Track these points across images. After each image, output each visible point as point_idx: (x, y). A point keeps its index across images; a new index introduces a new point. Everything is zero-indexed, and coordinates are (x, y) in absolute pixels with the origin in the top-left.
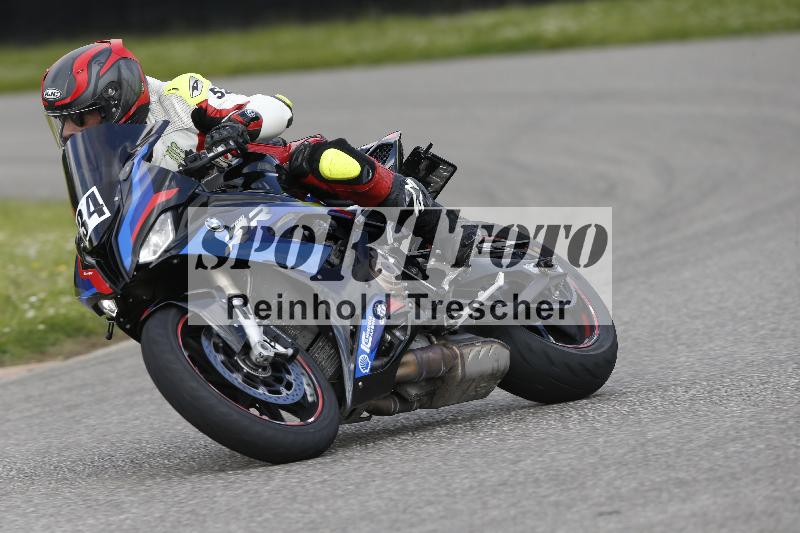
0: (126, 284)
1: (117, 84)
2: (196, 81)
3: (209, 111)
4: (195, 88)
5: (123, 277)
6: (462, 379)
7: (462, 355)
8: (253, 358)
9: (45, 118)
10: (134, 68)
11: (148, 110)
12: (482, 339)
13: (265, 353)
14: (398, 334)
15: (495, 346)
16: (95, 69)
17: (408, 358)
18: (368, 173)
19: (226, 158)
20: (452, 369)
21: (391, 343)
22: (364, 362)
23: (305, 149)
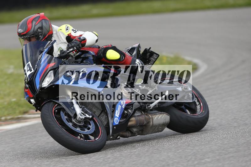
0: (37, 94)
1: (41, 28)
2: (68, 27)
3: (72, 37)
4: (67, 29)
5: (36, 92)
6: (152, 126)
7: (152, 118)
8: (77, 119)
9: (18, 39)
10: (48, 23)
11: (52, 36)
12: (160, 112)
13: (81, 117)
14: (130, 111)
15: (164, 115)
16: (34, 23)
17: (133, 119)
18: (123, 58)
19: (73, 52)
20: (149, 122)
21: (127, 114)
22: (116, 121)
23: (102, 49)
